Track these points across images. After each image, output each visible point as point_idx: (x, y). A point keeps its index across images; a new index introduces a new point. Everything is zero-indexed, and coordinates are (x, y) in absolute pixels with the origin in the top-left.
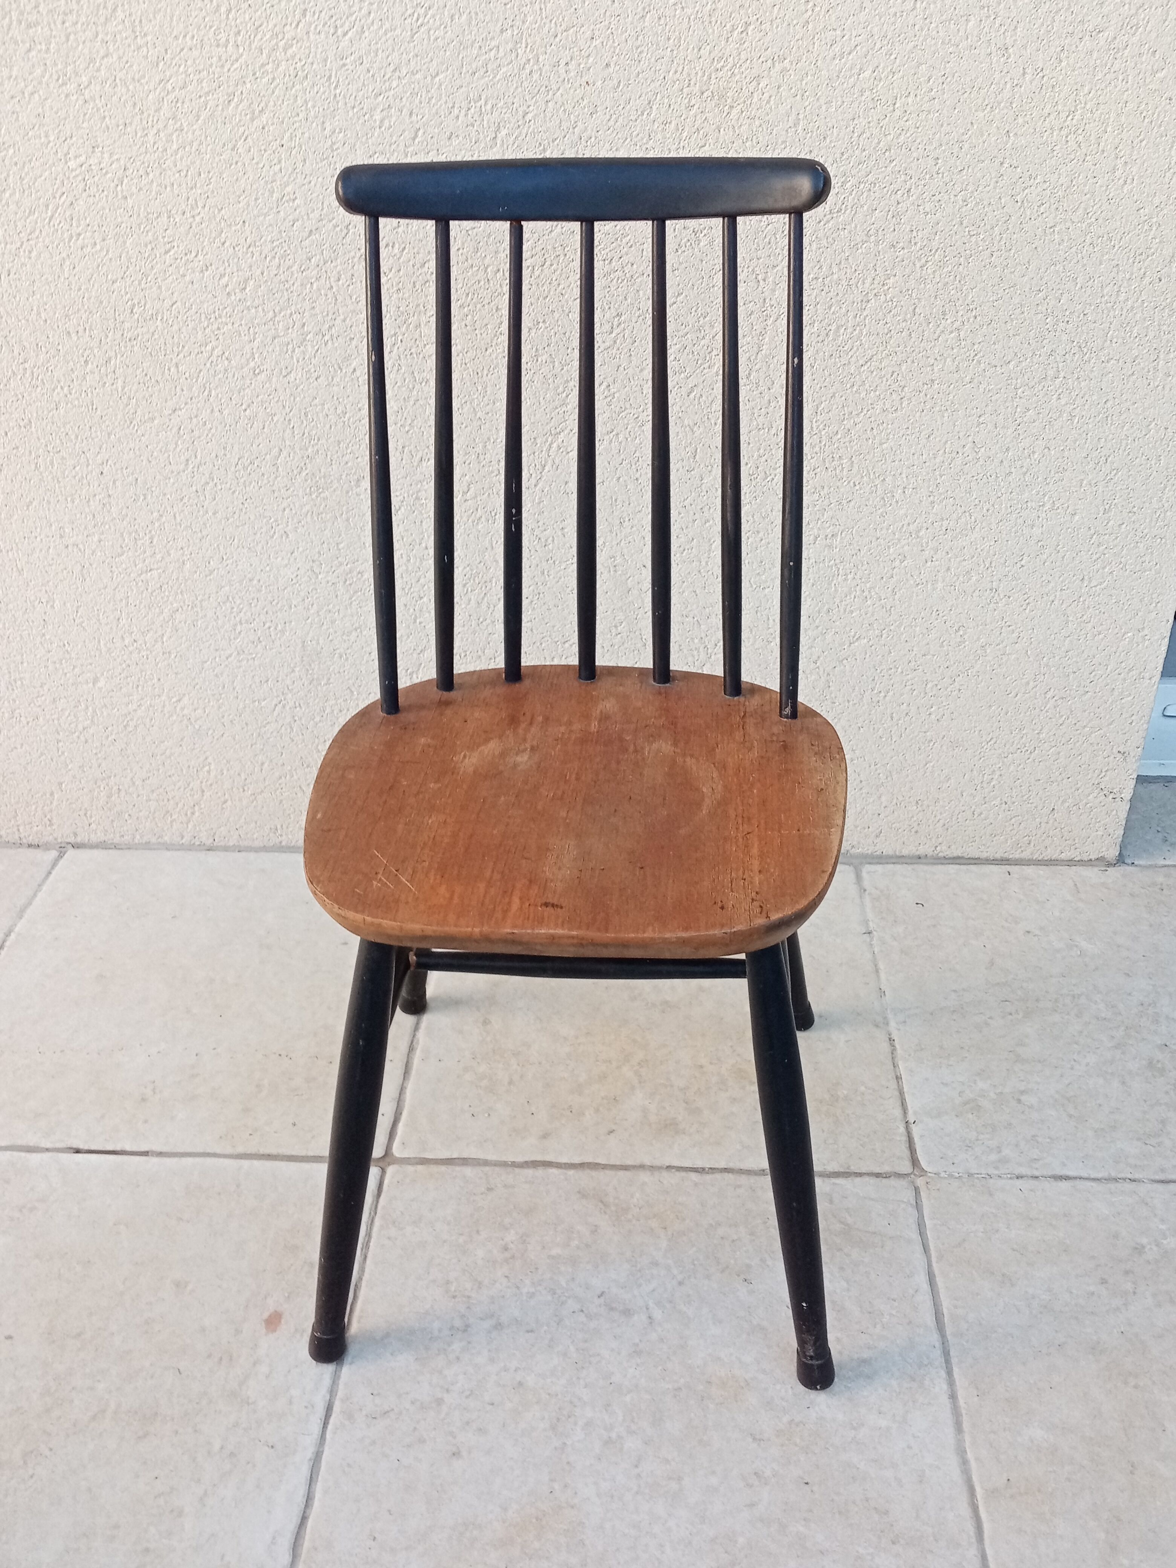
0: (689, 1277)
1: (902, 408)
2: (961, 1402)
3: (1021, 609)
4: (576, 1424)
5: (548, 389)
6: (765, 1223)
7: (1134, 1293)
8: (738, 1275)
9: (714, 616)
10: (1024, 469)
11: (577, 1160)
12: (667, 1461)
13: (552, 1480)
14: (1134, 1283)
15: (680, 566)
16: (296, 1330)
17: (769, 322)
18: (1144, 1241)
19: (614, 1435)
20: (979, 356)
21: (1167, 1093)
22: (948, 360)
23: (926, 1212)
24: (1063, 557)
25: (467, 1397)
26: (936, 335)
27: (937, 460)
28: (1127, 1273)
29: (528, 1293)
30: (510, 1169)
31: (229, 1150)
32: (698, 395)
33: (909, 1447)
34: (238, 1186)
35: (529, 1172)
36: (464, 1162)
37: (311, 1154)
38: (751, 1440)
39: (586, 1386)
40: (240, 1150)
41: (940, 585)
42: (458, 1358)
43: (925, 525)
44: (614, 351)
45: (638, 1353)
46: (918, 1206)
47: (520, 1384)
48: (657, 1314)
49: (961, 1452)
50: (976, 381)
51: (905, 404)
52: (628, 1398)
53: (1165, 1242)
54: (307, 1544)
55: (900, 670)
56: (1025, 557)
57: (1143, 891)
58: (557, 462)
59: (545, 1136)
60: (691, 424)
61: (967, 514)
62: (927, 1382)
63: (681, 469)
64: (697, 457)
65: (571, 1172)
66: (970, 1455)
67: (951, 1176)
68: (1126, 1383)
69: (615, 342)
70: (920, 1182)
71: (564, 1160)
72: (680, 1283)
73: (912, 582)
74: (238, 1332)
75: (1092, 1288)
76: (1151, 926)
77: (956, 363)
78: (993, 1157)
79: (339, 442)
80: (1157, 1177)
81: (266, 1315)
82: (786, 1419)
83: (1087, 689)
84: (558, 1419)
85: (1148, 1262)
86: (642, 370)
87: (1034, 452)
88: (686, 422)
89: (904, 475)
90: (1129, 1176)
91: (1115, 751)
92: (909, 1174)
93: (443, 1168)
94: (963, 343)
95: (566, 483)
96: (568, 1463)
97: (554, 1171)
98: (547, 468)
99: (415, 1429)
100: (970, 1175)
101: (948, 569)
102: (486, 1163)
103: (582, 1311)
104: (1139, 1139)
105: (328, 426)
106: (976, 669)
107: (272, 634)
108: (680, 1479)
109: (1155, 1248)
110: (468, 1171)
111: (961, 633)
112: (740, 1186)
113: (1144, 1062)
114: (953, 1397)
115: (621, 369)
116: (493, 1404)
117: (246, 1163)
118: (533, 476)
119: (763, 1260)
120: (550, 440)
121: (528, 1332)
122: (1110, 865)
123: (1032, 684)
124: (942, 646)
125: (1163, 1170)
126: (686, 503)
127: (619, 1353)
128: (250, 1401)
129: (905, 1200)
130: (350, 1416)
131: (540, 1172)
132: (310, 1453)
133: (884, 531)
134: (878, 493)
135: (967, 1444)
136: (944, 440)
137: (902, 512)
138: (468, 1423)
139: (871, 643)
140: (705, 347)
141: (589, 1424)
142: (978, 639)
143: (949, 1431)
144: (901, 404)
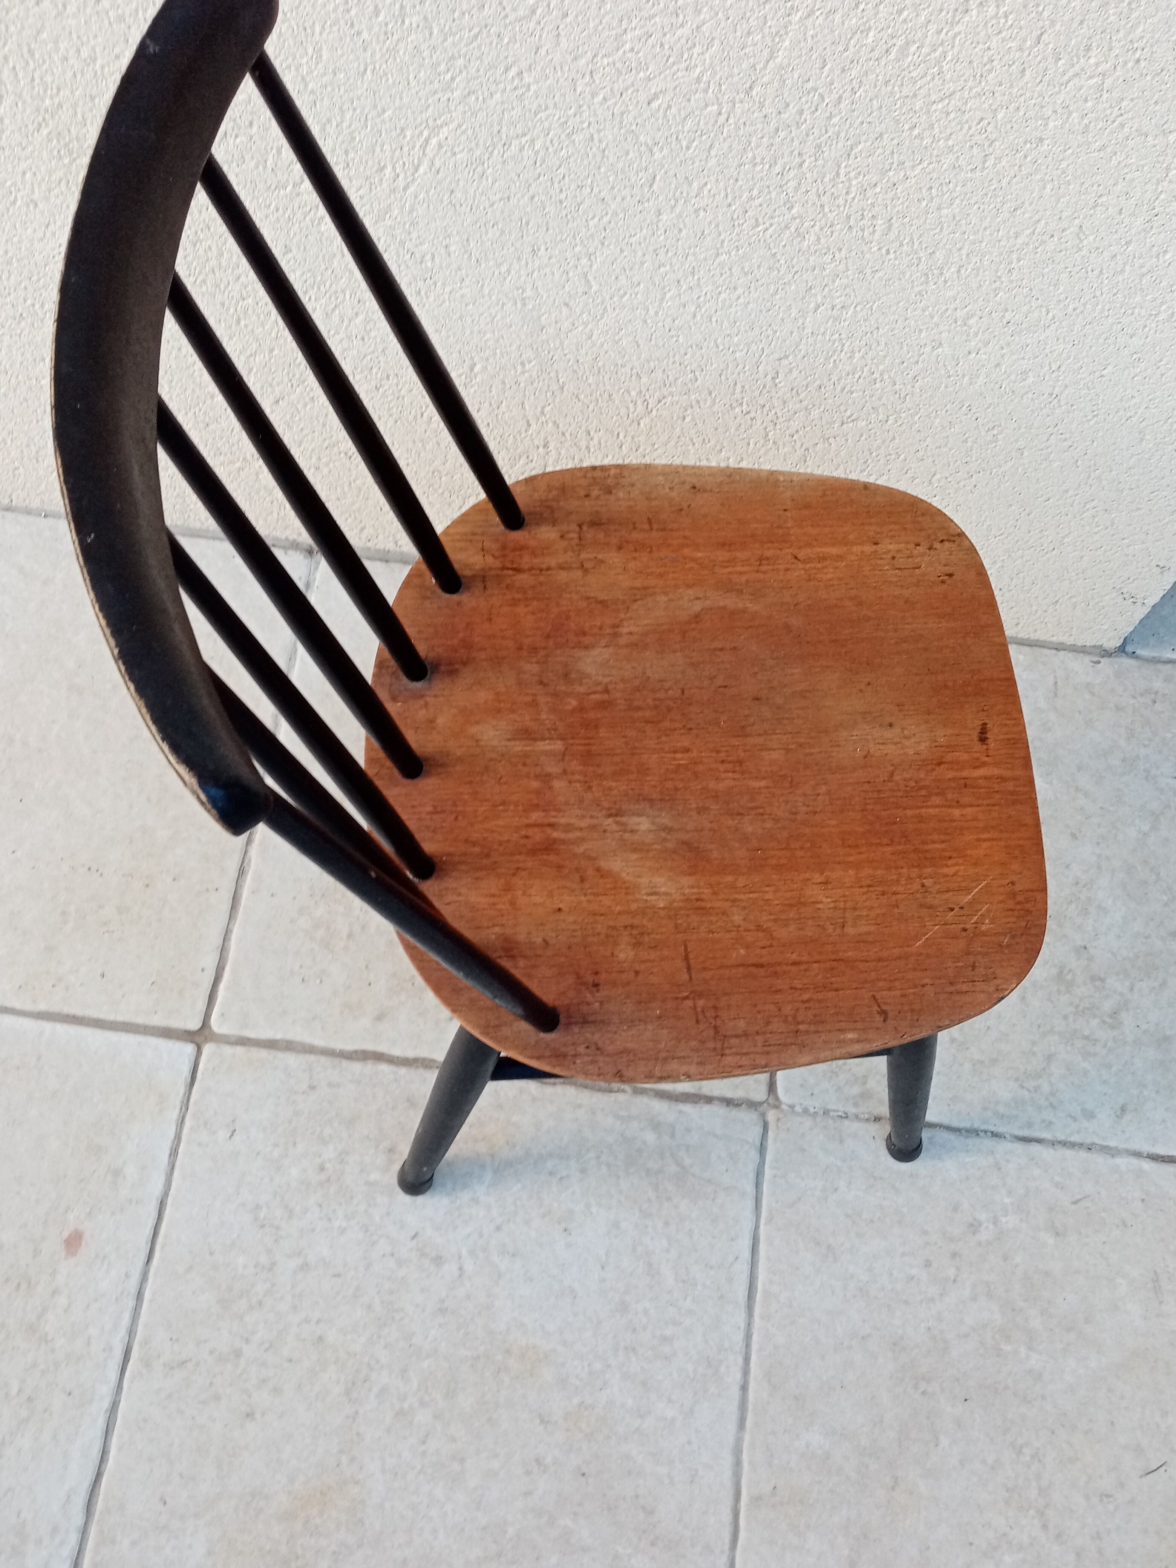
0: (509, 1221)
1: (984, 168)
2: (751, 1396)
3: (1085, 419)
4: (370, 1390)
5: (421, 65)
6: (598, 1157)
7: (955, 1281)
8: (559, 1223)
9: (660, 371)
10: (1144, 270)
11: (410, 1054)
12: (453, 1439)
13: (341, 1452)
14: (958, 1269)
15: (617, 311)
16: (97, 1256)
17: (795, 18)
18: (983, 1216)
19: (406, 1405)
20: (1125, 116)
21: (1065, 1017)
22: (1074, 115)
23: (769, 1157)
24: (1162, 375)
25: (266, 1350)
26: (1066, 78)
27: (1020, 241)
28: (954, 1255)
29: (340, 1227)
30: (337, 1061)
31: (28, 1007)
32: (664, 106)
33: (689, 1443)
34: (39, 1058)
35: (357, 1067)
36: (289, 1046)
37: (120, 1018)
38: (538, 1421)
39: (386, 1347)
40: (42, 1007)
41: (981, 380)
42: (260, 1303)
43: (978, 312)
44: (532, 25)
45: (442, 1311)
46: (762, 1149)
47: (320, 1339)
48: (469, 1266)
49: (737, 1451)
50: (1109, 150)
51: (990, 162)
52: (426, 1364)
53: (1004, 1220)
54: (100, 1505)
55: (902, 457)
56: (1110, 368)
57: (1132, 701)
58: (437, 163)
59: (380, 1017)
60: (650, 142)
61: (1044, 310)
62: (723, 1369)
63: (628, 198)
64: (655, 187)
65: (403, 1071)
66: (745, 1457)
67: (806, 1111)
68: (916, 1387)
69: (534, 12)
70: (771, 1116)
71: (397, 1052)
72: (498, 1228)
73: (943, 372)
74: (36, 1253)
75: (914, 1272)
76: (1124, 760)
77: (1086, 121)
78: (856, 1090)
80: (1020, 1133)
81: (66, 1235)
82: (576, 1401)
83: (1140, 506)
84: (354, 1384)
85: (980, 1244)
86: (575, 59)
87: (1165, 252)
88: (642, 138)
89: (964, 252)
90: (992, 1129)
91: (1154, 563)
92: (761, 1104)
93: (264, 1053)
94: (1105, 96)
95: (452, 192)
96: (358, 1434)
97: (384, 1067)
98: (422, 170)
99: (211, 1384)
100: (826, 1112)
101: (998, 365)
102: (310, 1050)
103: (393, 1255)
104: (1017, 1080)
106: (1003, 469)
108: (462, 1461)
109: (991, 1227)
110: (291, 1060)
111: (995, 432)
112: (580, 1106)
113: (1054, 971)
114: (744, 1388)
115: (543, 52)
116: (290, 1361)
117: (47, 1027)
118: (401, 177)
119: (588, 1206)
120: (426, 133)
121: (335, 1276)
122: (1106, 653)
123: (1071, 493)
124: (966, 441)
125: (1030, 1125)
126: (633, 240)
127: (423, 1311)
128: (49, 1338)
129: (751, 1140)
130: (148, 1365)
131: (369, 1068)
132: (106, 1404)
133: (918, 312)
134: (920, 268)
135: (745, 1446)
136: (1037, 217)
137: (950, 294)
138: (264, 1381)
139: (870, 427)
140: (683, 41)
141: (384, 1390)
142: (1017, 441)
143: (732, 1427)
144: (984, 162)
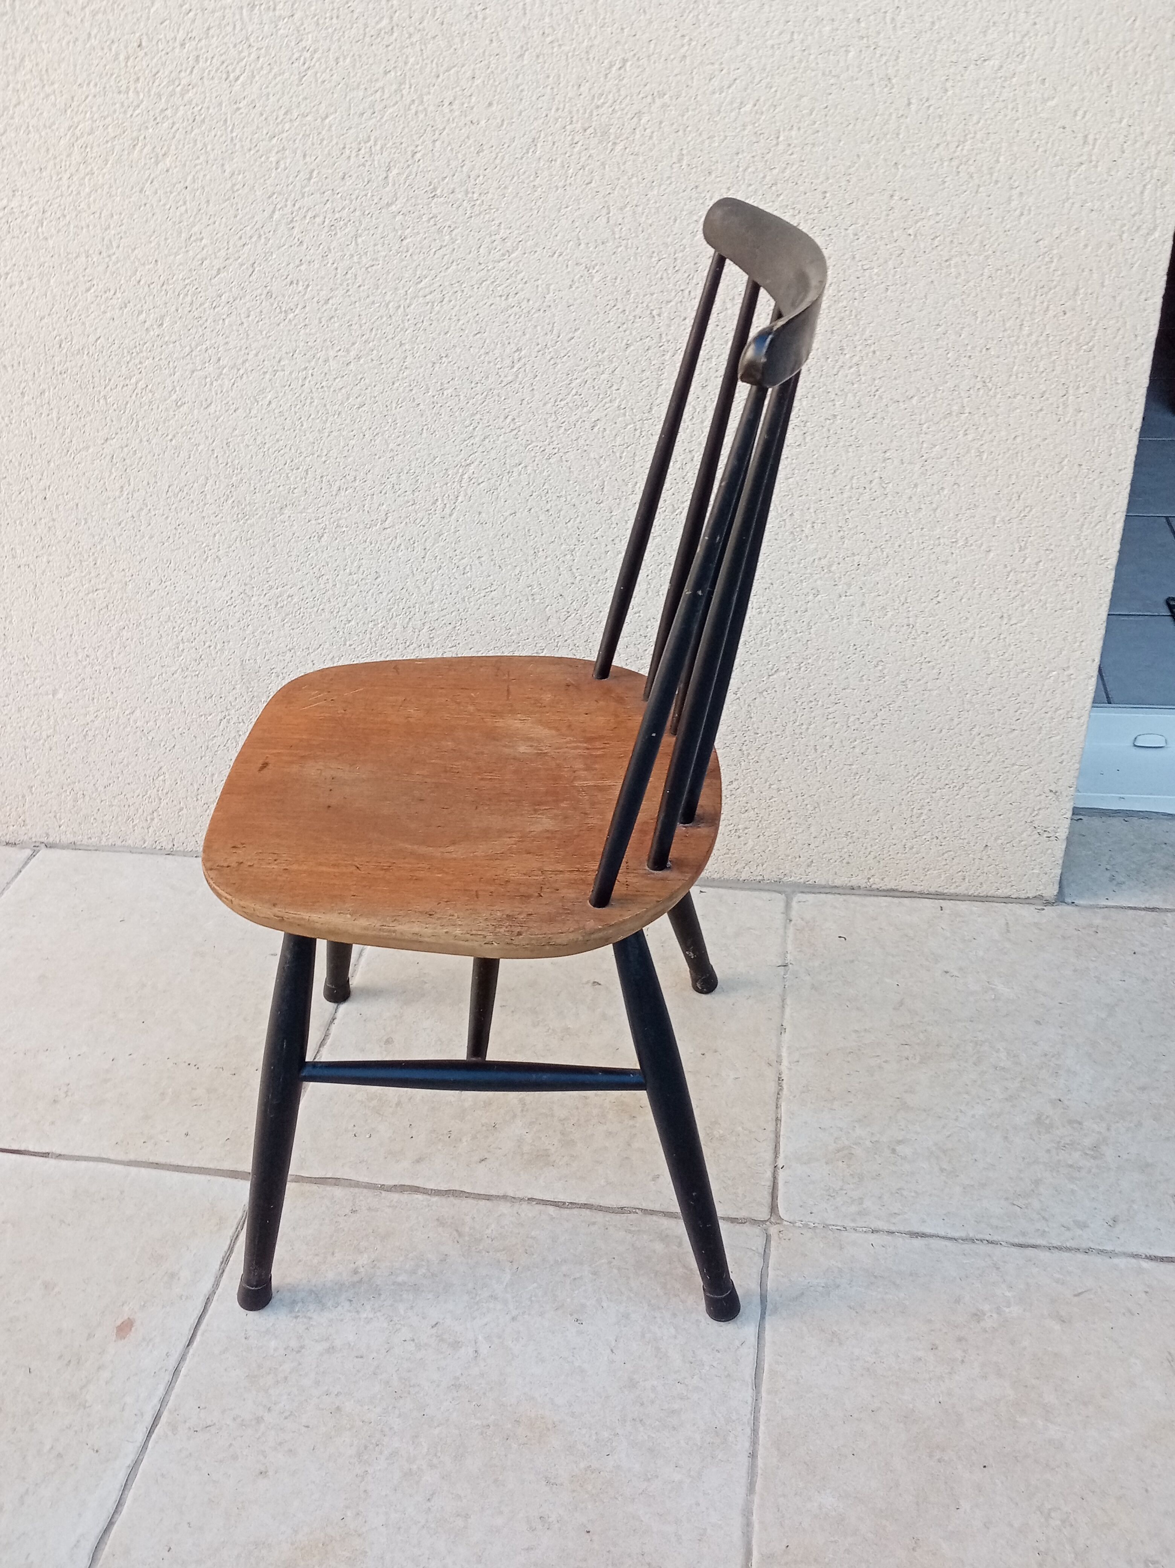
0: (524, 1313)
1: (806, 443)
2: (760, 1462)
3: (940, 645)
4: (381, 1453)
5: (455, 422)
6: (610, 1263)
7: (963, 1361)
8: (571, 1315)
9: (632, 645)
10: (934, 506)
11: (443, 1187)
12: (459, 1497)
13: (347, 1507)
14: (964, 1351)
15: (596, 596)
16: (144, 1339)
17: (667, 357)
18: (986, 1307)
19: (414, 1467)
20: (881, 391)
21: (1048, 1151)
22: (849, 395)
23: (772, 1262)
24: (980, 594)
25: (286, 1418)
26: (836, 370)
27: (845, 495)
28: (960, 1339)
29: (366, 1318)
30: (377, 1192)
31: (122, 1157)
32: (601, 429)
33: (698, 1504)
34: (122, 1192)
35: (395, 1196)
36: (336, 1181)
37: (195, 1165)
38: (545, 1483)
39: (399, 1416)
40: (132, 1157)
41: (855, 620)
42: (286, 1378)
43: (836, 559)
44: (517, 385)
45: (457, 1386)
46: (765, 1255)
47: (338, 1409)
48: (484, 1349)
49: (747, 1513)
50: (879, 416)
51: (808, 439)
52: (436, 1431)
53: (1007, 1310)
54: (107, 1549)
55: (820, 703)
56: (941, 593)
57: (1076, 933)
58: (469, 492)
59: (419, 1161)
60: (597, 457)
61: (879, 549)
62: (731, 1438)
63: (590, 502)
64: (605, 490)
65: (435, 1199)
66: (755, 1518)
67: (806, 1226)
68: (931, 1456)
69: (517, 376)
70: (773, 1230)
71: (430, 1186)
72: (514, 1319)
73: (827, 616)
74: (90, 1336)
75: (920, 1354)
76: (1075, 971)
77: (858, 398)
78: (854, 1209)
79: (261, 472)
80: (1016, 1241)
81: (119, 1323)
82: (582, 1465)
83: (1013, 727)
84: (366, 1447)
85: (985, 1331)
86: (545, 404)
87: (942, 488)
88: (592, 455)
89: (812, 510)
90: (988, 1238)
91: (1047, 790)
92: (764, 1222)
93: (314, 1187)
94: (863, 378)
95: (480, 513)
96: (365, 1491)
97: (420, 1197)
98: (460, 499)
99: (231, 1445)
100: (825, 1226)
101: (863, 604)
102: (357, 1184)
103: (413, 1340)
104: (1007, 1199)
105: (249, 456)
106: (897, 704)
107: (213, 653)
108: (467, 1516)
109: (995, 1316)
110: (338, 1192)
111: (880, 668)
112: (594, 1223)
113: (1033, 1118)
114: (753, 1455)
115: (525, 402)
116: (308, 1427)
117: (133, 1170)
118: (448, 506)
119: (599, 1301)
120: (461, 471)
121: (357, 1357)
122: (1048, 903)
123: (956, 720)
124: (861, 680)
125: (1024, 1234)
126: (597, 534)
127: (438, 1386)
128: (87, 1405)
129: (754, 1248)
130: (174, 1428)
131: (405, 1197)
132: (129, 1461)
133: (795, 566)
134: (787, 528)
135: (755, 1508)
136: (850, 475)
137: (813, 546)
138: (280, 1444)
139: (789, 676)
140: (605, 382)
141: (394, 1454)
142: (898, 674)
143: (741, 1491)
144: (805, 439)
